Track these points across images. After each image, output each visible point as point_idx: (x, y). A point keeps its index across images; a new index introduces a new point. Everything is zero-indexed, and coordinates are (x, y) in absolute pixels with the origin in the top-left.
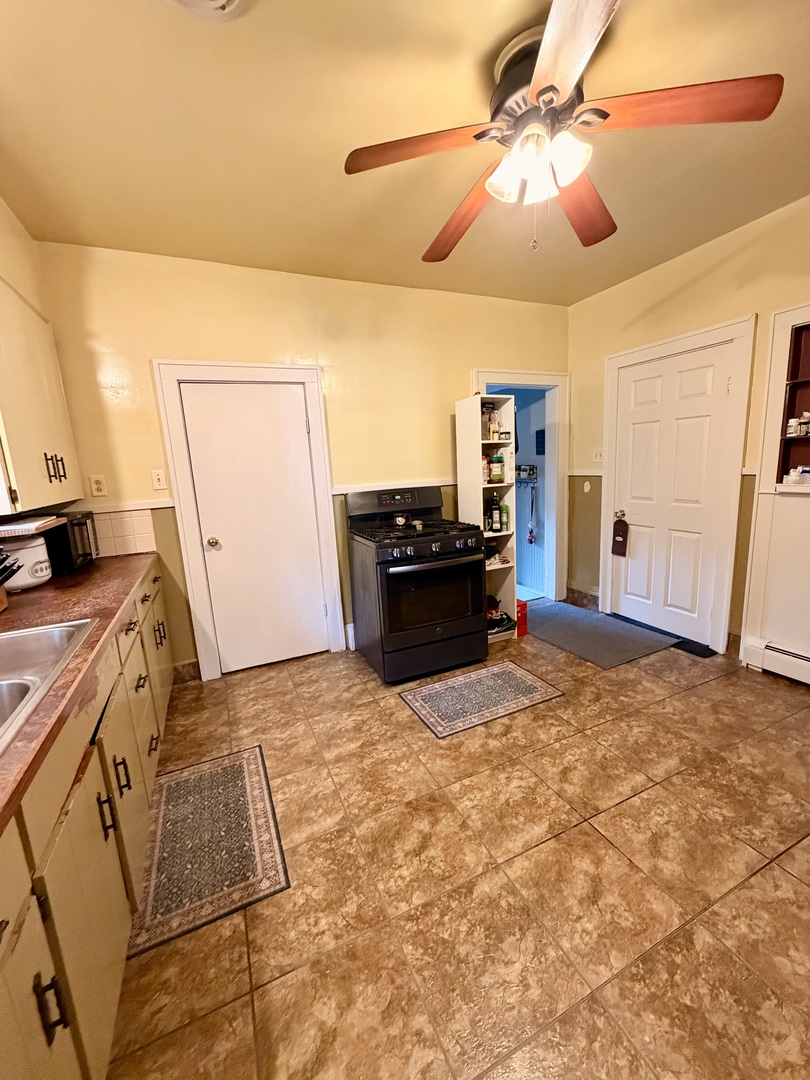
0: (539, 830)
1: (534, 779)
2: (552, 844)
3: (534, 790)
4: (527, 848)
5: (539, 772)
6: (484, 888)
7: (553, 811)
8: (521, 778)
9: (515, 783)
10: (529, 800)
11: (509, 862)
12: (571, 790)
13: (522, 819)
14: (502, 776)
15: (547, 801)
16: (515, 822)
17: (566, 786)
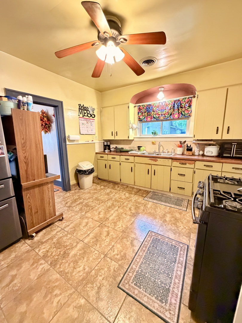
0: (111, 218)
1: (116, 229)
2: (108, 217)
3: (115, 226)
4: (112, 215)
5: (115, 231)
6: (117, 208)
7: (109, 223)
8: (119, 227)
9: (120, 226)
10: (115, 223)
11: (114, 212)
12: (106, 229)
13: (115, 219)
14: (124, 226)
15: (111, 224)
16: (116, 218)
17: (107, 230)
